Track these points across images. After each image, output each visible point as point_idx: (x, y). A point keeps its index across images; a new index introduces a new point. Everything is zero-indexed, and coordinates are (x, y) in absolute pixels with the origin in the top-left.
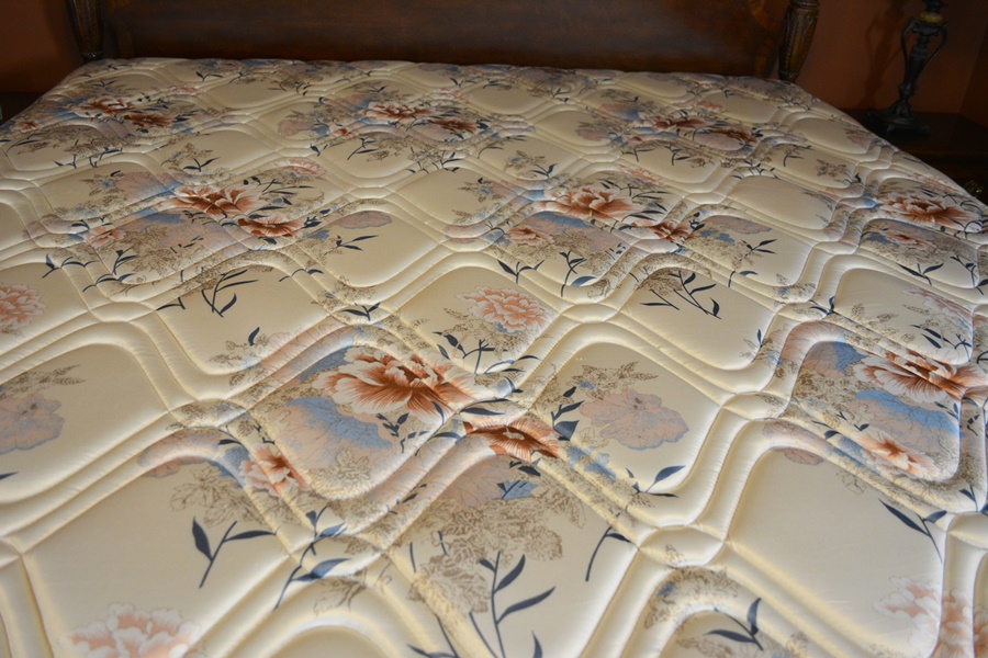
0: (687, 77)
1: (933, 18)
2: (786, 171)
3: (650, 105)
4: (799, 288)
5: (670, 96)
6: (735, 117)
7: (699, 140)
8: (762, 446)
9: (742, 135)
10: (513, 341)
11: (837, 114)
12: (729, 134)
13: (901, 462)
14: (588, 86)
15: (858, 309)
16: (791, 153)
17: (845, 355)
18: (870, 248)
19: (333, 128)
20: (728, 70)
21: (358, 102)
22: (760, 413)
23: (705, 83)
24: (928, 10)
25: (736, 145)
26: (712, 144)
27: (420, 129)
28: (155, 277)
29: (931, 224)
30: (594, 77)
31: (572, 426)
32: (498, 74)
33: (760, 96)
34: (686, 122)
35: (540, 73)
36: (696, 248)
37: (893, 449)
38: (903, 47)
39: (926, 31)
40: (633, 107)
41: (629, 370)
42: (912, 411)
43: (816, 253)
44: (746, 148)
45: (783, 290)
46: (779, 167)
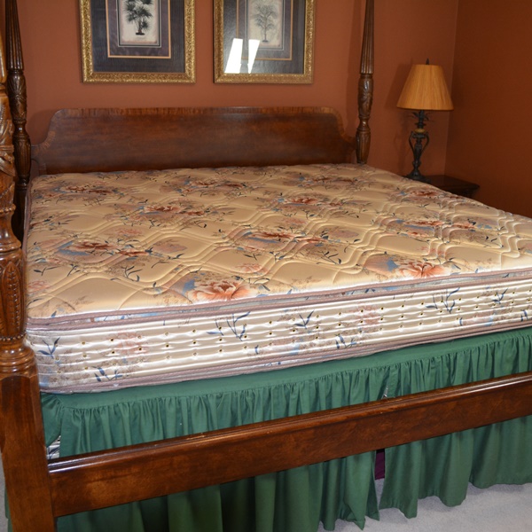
0: (318, 165)
1: (420, 131)
2: (371, 189)
3: (307, 175)
4: (383, 212)
5: (315, 172)
6: (345, 176)
7: (333, 184)
8: (381, 236)
9: (349, 181)
10: (299, 227)
11: (386, 172)
12: (345, 180)
13: (418, 235)
14: (276, 172)
15: (402, 214)
16: (370, 184)
17: (400, 222)
18: (405, 203)
19: (183, 190)
20: (335, 162)
21: (184, 182)
22: (379, 232)
23: (327, 167)
24: (418, 127)
25: (348, 184)
26: (338, 184)
27: (219, 188)
28: (168, 224)
29: (426, 197)
30: (277, 168)
31: (327, 237)
32: (234, 169)
33: (352, 169)
34: (324, 179)
35: (253, 168)
36: (346, 207)
37: (416, 233)
38: (411, 146)
39: (419, 136)
40: (301, 176)
41: (337, 227)
42: (420, 228)
43: (386, 206)
44: (353, 184)
45: (378, 213)
46: (367, 188)
